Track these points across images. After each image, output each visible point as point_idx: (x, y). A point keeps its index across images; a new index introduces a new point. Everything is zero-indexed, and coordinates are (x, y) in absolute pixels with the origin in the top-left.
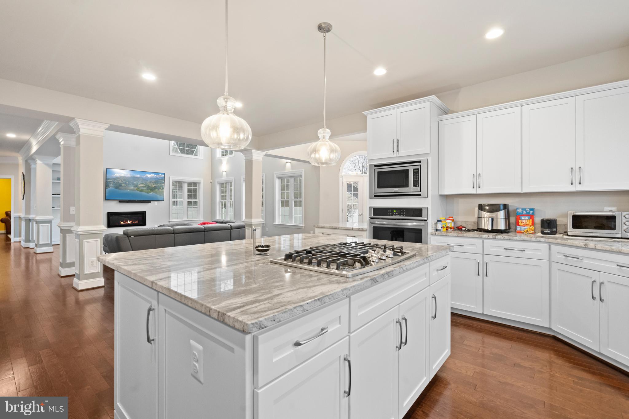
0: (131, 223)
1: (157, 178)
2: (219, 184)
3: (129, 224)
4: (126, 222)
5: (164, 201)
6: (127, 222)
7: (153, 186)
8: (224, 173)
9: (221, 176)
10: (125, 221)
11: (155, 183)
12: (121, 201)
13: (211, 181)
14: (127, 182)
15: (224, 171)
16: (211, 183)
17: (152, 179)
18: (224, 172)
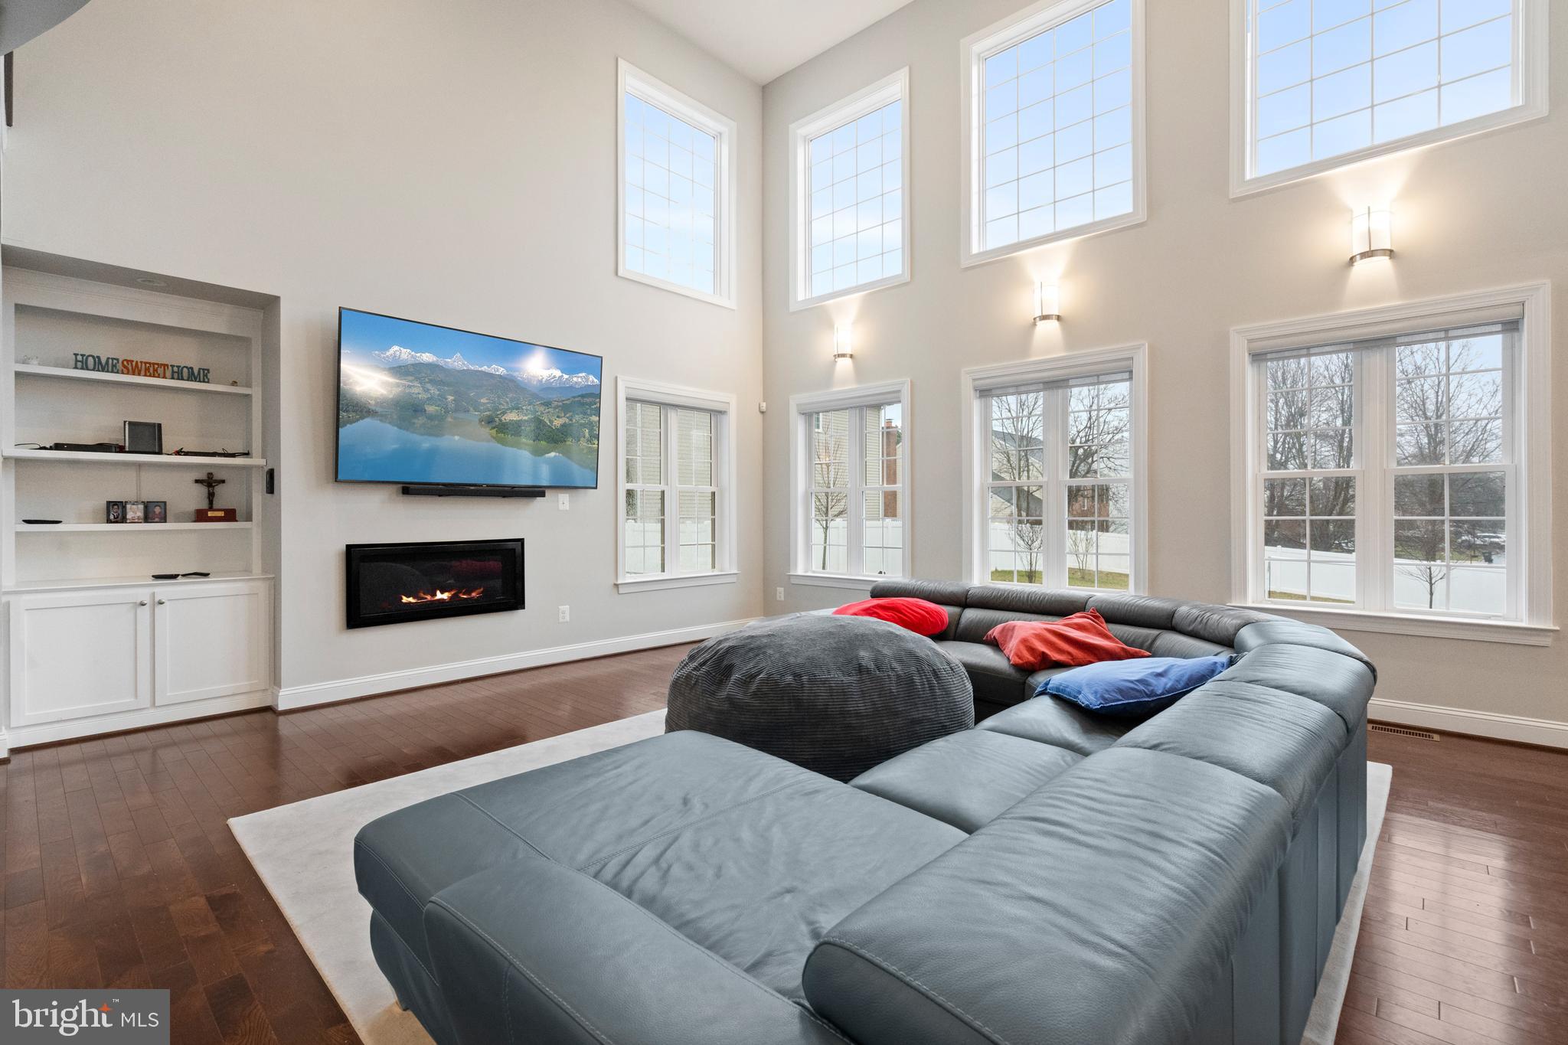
0: (451, 598)
1: (571, 387)
2: (803, 416)
3: (441, 601)
4: (429, 597)
5: (596, 488)
6: (434, 595)
7: (558, 423)
8: (844, 365)
9: (827, 376)
10: (422, 595)
11: (566, 408)
12: (408, 490)
13: (764, 408)
14: (450, 398)
15: (843, 355)
16: (762, 413)
17: (553, 389)
18: (840, 360)
